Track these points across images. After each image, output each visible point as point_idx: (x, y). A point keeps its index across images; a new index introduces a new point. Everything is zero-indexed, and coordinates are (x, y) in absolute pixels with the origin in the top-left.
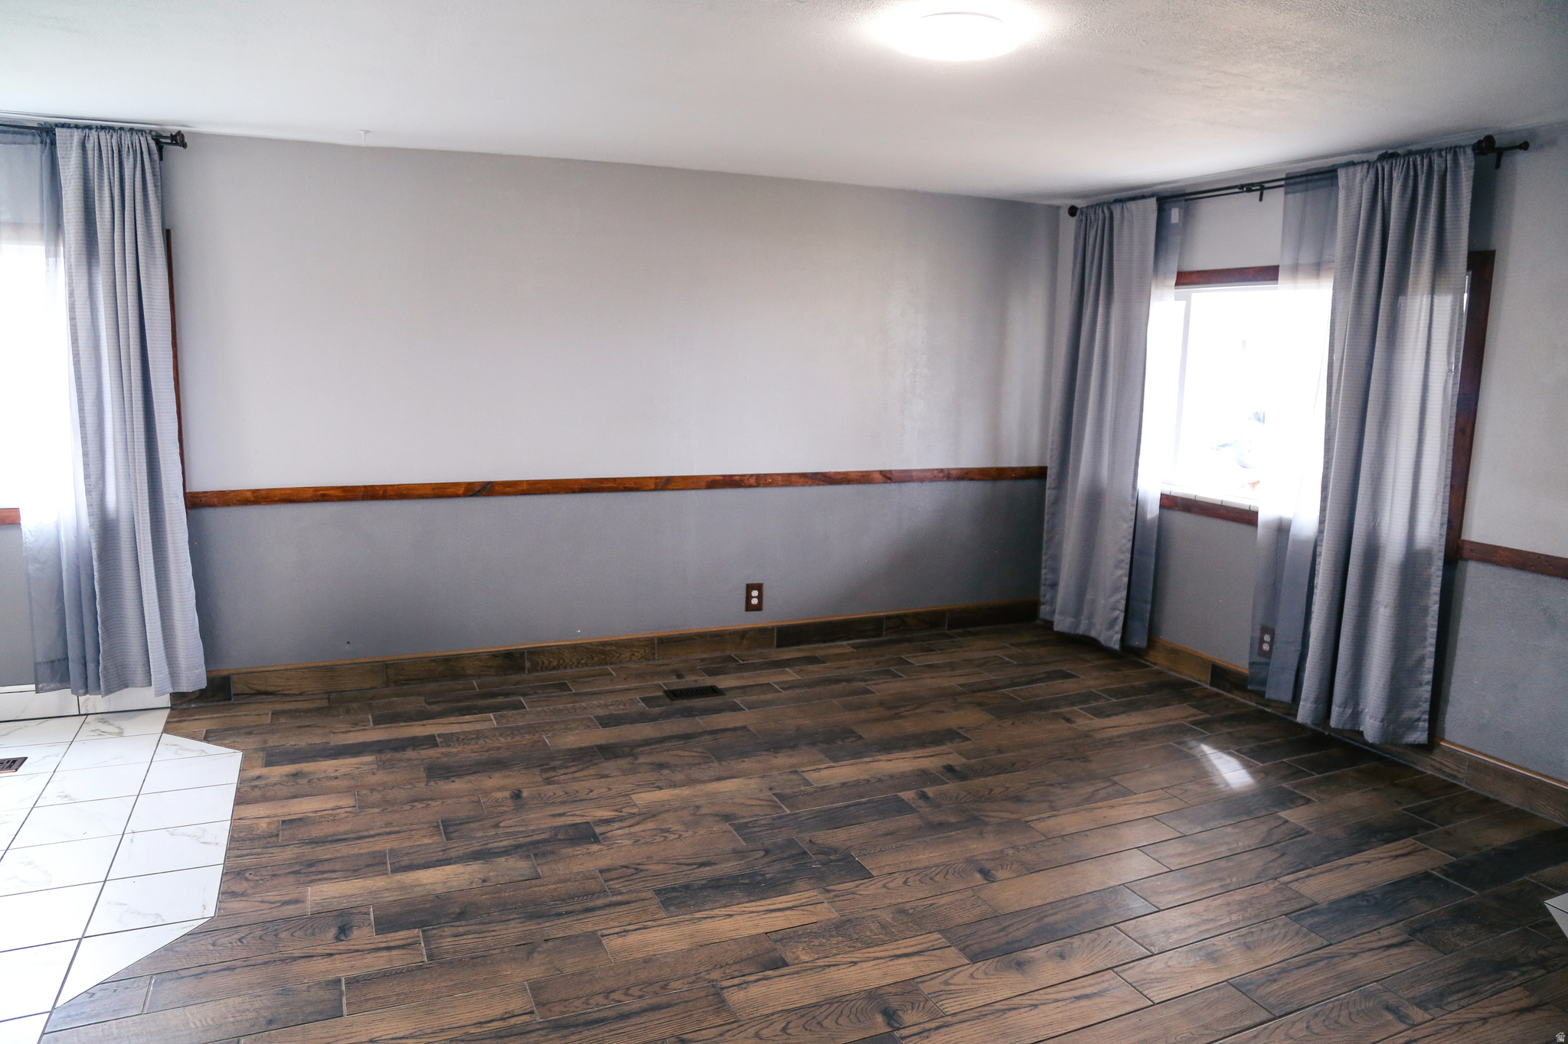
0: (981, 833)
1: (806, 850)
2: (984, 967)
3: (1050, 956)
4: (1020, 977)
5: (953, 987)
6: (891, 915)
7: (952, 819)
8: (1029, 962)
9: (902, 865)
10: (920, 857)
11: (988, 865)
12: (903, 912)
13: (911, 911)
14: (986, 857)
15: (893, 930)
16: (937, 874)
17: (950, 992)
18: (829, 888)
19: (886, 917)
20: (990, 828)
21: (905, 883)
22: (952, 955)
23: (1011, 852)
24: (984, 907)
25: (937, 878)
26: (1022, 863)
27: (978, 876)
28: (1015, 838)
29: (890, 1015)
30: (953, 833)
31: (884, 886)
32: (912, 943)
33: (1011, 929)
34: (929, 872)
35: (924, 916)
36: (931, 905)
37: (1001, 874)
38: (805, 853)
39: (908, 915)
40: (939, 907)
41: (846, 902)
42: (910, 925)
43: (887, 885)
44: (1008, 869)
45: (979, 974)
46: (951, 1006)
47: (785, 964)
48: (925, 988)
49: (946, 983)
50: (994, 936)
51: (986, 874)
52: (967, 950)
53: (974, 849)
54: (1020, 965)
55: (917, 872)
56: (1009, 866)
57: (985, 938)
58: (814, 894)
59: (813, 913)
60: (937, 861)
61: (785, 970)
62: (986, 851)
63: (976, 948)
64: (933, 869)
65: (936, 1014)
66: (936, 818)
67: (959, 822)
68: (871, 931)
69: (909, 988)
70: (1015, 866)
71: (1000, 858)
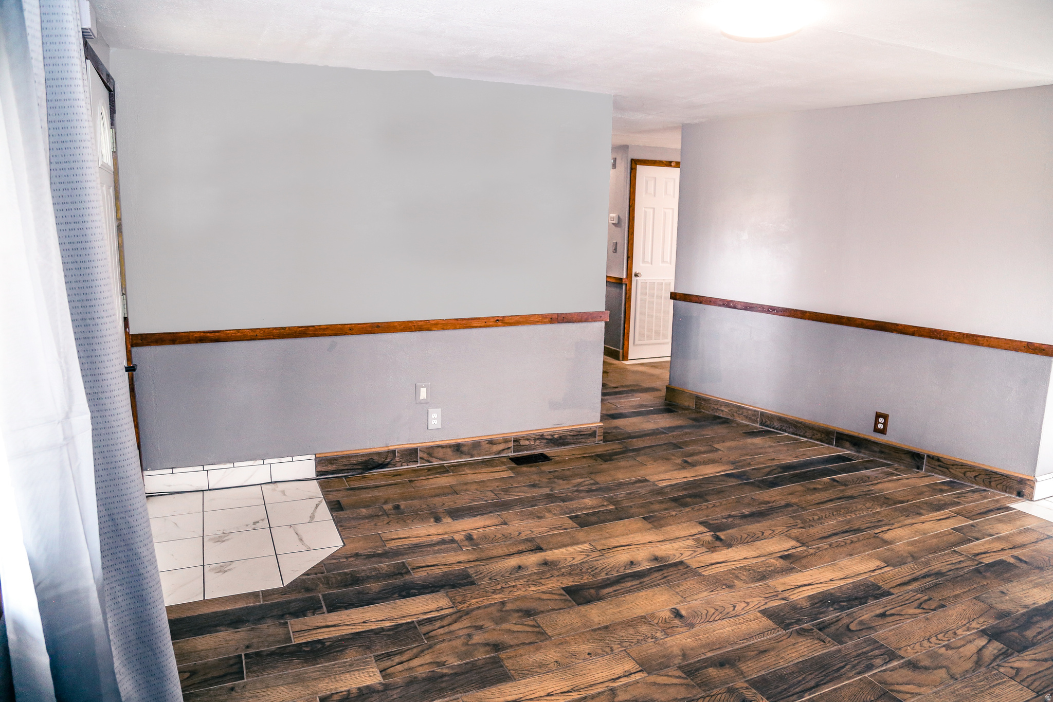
0: (684, 656)
1: (820, 632)
2: (676, 558)
3: (639, 564)
4: (656, 554)
5: (691, 549)
6: (736, 584)
7: (713, 672)
8: (651, 560)
9: (741, 621)
10: (730, 629)
11: (677, 622)
12: (730, 587)
13: (724, 587)
14: (679, 629)
15: (731, 575)
16: (714, 613)
17: (692, 548)
18: (784, 602)
19: (737, 582)
20: (677, 661)
21: (735, 607)
22: (694, 565)
23: (659, 635)
24: (677, 590)
25: (713, 611)
26: (650, 624)
27: (683, 613)
28: (654, 650)
29: (718, 538)
30: (709, 655)
31: (748, 604)
32: (718, 569)
33: (660, 577)
34: (720, 616)
35: (715, 583)
36: (712, 591)
37: (666, 614)
38: (820, 630)
39: (725, 585)
40: (707, 590)
41: (768, 592)
42: (722, 579)
43: (746, 605)
44: (661, 619)
45: (678, 555)
46: (690, 542)
47: (781, 557)
48: (704, 549)
49: (695, 551)
50: (670, 574)
51: (677, 614)
52: (686, 567)
53: (688, 638)
54: (656, 559)
55: (729, 615)
56: (660, 621)
57: (676, 572)
58: (791, 597)
59: (784, 584)
60: (715, 624)
61: (779, 555)
62: (679, 636)
63: (681, 567)
64: (717, 618)
65: (697, 540)
66: (726, 672)
67: (706, 667)
68: (744, 575)
69: (712, 549)
70: (656, 621)
71: (668, 630)
